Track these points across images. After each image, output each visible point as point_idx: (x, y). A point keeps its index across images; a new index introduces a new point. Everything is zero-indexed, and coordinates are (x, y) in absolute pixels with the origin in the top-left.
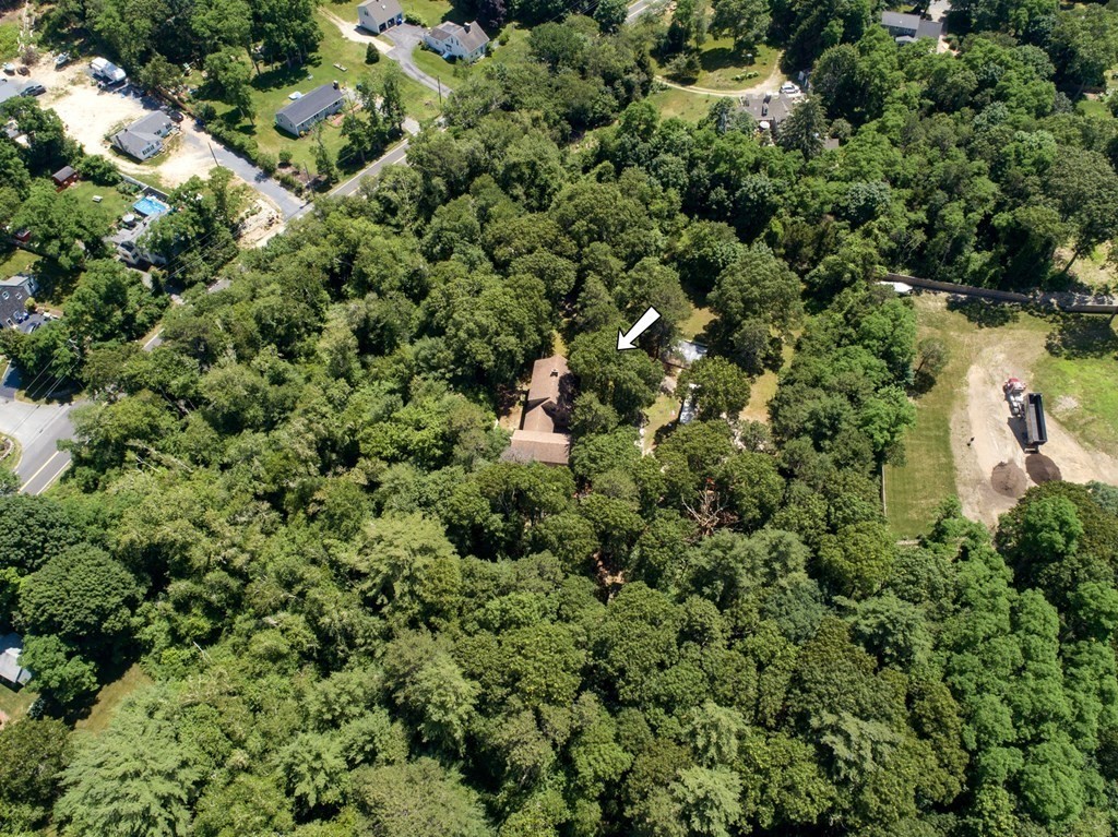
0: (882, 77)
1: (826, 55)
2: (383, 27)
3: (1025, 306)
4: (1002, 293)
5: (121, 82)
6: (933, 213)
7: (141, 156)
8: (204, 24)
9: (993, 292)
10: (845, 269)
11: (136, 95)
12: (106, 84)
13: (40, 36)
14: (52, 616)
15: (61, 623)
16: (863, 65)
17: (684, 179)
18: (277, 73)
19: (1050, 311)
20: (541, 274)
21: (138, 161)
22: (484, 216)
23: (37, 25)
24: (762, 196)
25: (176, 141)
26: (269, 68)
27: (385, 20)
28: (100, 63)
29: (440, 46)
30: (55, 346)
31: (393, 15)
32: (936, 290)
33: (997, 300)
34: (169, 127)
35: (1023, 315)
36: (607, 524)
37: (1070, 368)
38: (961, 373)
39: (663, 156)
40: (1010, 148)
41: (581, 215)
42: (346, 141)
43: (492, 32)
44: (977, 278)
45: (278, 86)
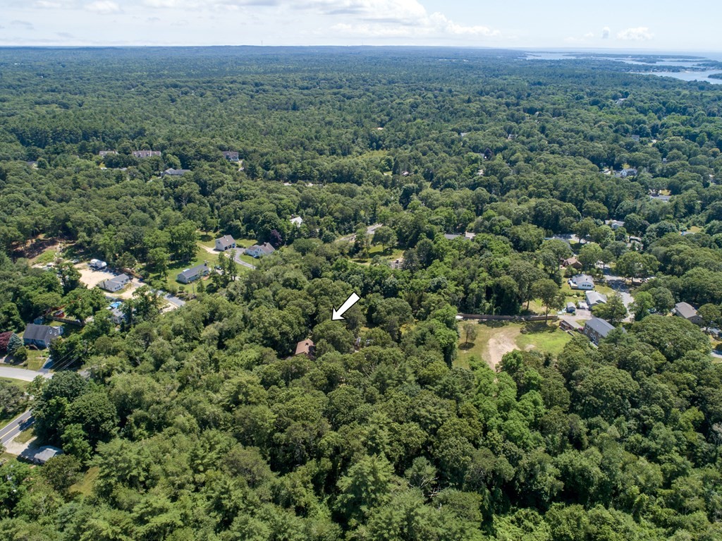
0: (443, 249)
1: (419, 243)
2: (226, 248)
3: (511, 320)
4: (501, 317)
5: (104, 268)
6: (466, 287)
7: (114, 290)
8: (149, 240)
9: (498, 316)
10: (431, 306)
11: (110, 272)
12: (96, 268)
13: (64, 254)
14: (83, 414)
15: (86, 418)
16: (435, 246)
17: (362, 284)
18: (176, 264)
19: (521, 321)
20: (300, 306)
21: (112, 292)
22: (275, 294)
23: (63, 251)
24: (394, 285)
25: (130, 285)
26: (174, 262)
27: (228, 245)
28: (94, 261)
29: (253, 253)
30: (76, 344)
31: (231, 243)
32: (473, 318)
33: (499, 320)
34: (127, 280)
35: (510, 323)
36: (331, 372)
37: (532, 337)
38: (486, 342)
39: (351, 276)
40: (493, 263)
41: (317, 288)
42: (211, 281)
43: (277, 248)
44: (489, 312)
45: (178, 268)
